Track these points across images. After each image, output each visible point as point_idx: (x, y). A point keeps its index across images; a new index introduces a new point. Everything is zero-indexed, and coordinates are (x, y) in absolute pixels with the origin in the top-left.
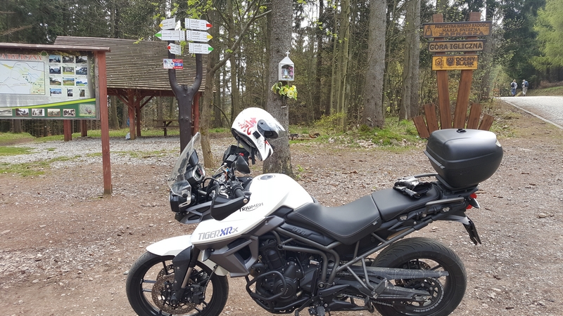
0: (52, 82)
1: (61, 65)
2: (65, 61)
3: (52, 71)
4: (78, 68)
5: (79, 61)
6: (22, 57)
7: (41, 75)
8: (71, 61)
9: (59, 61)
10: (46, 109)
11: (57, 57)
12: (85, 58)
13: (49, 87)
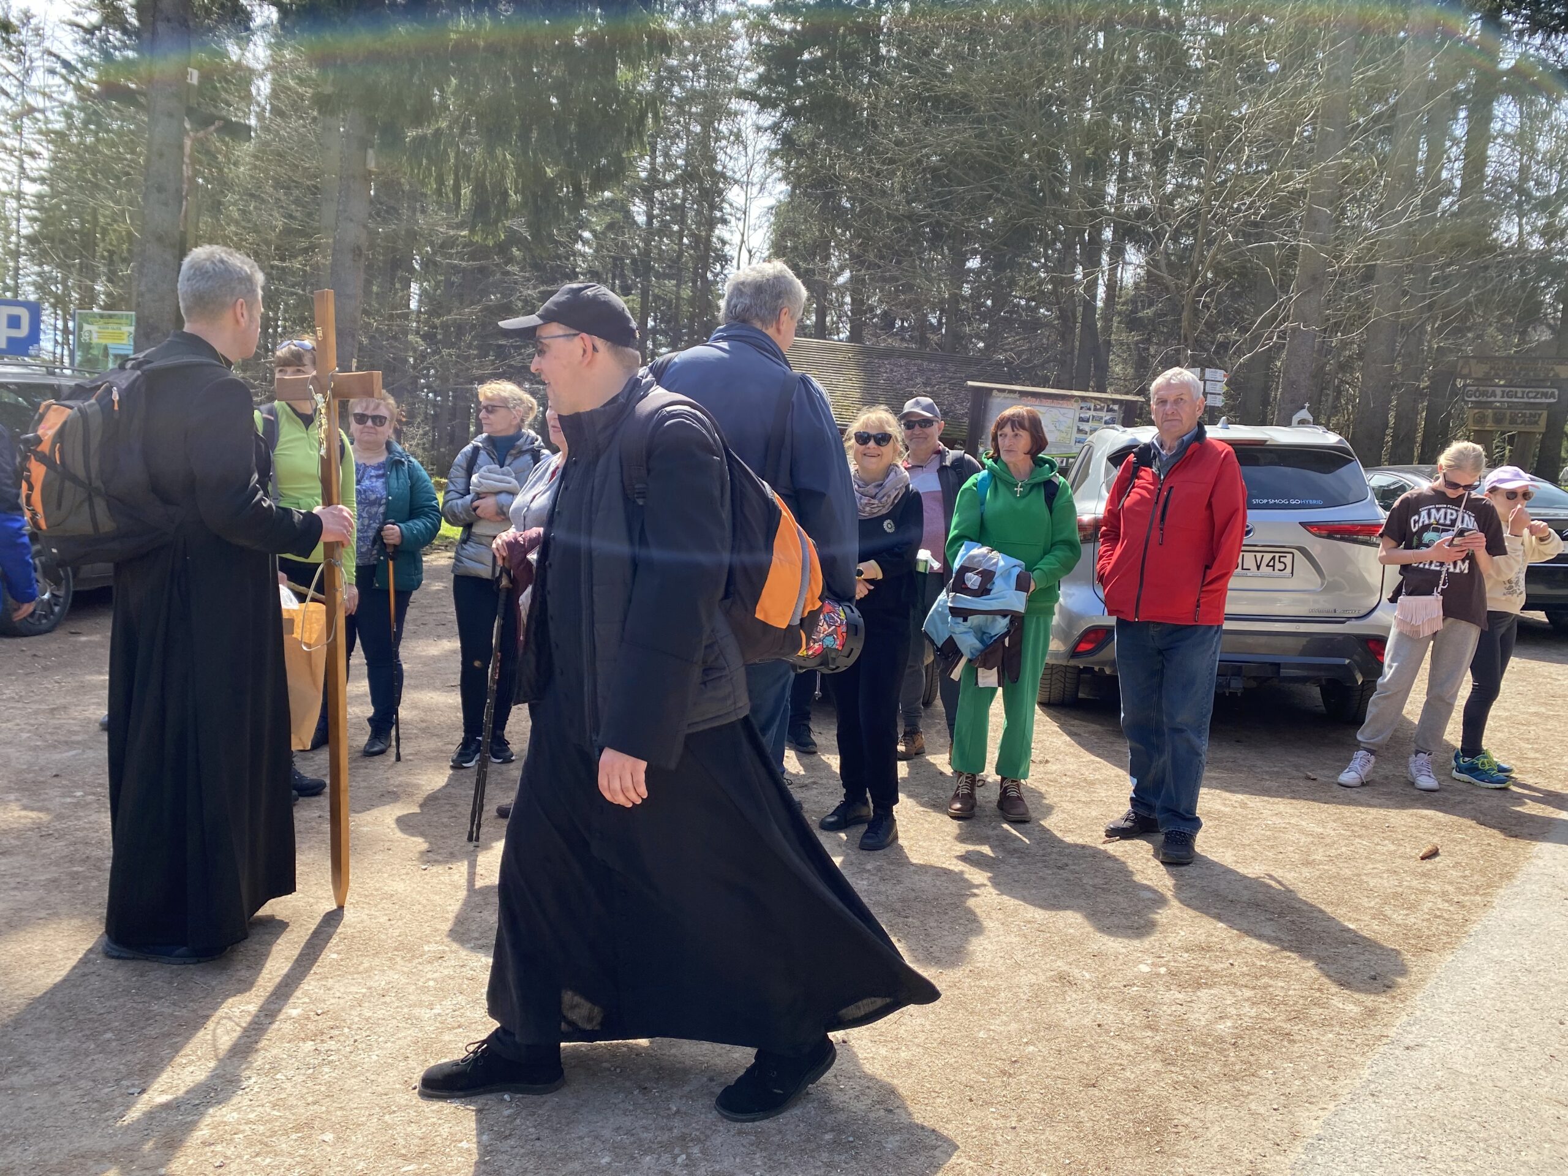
0: (1080, 431)
1: (1092, 413)
2: (1095, 409)
3: (1081, 420)
4: (1107, 418)
5: (1109, 410)
6: (1056, 403)
7: (1069, 422)
8: (1101, 409)
9: (1089, 409)
10: (1068, 458)
11: (1088, 405)
12: (1116, 407)
13: (1075, 435)
